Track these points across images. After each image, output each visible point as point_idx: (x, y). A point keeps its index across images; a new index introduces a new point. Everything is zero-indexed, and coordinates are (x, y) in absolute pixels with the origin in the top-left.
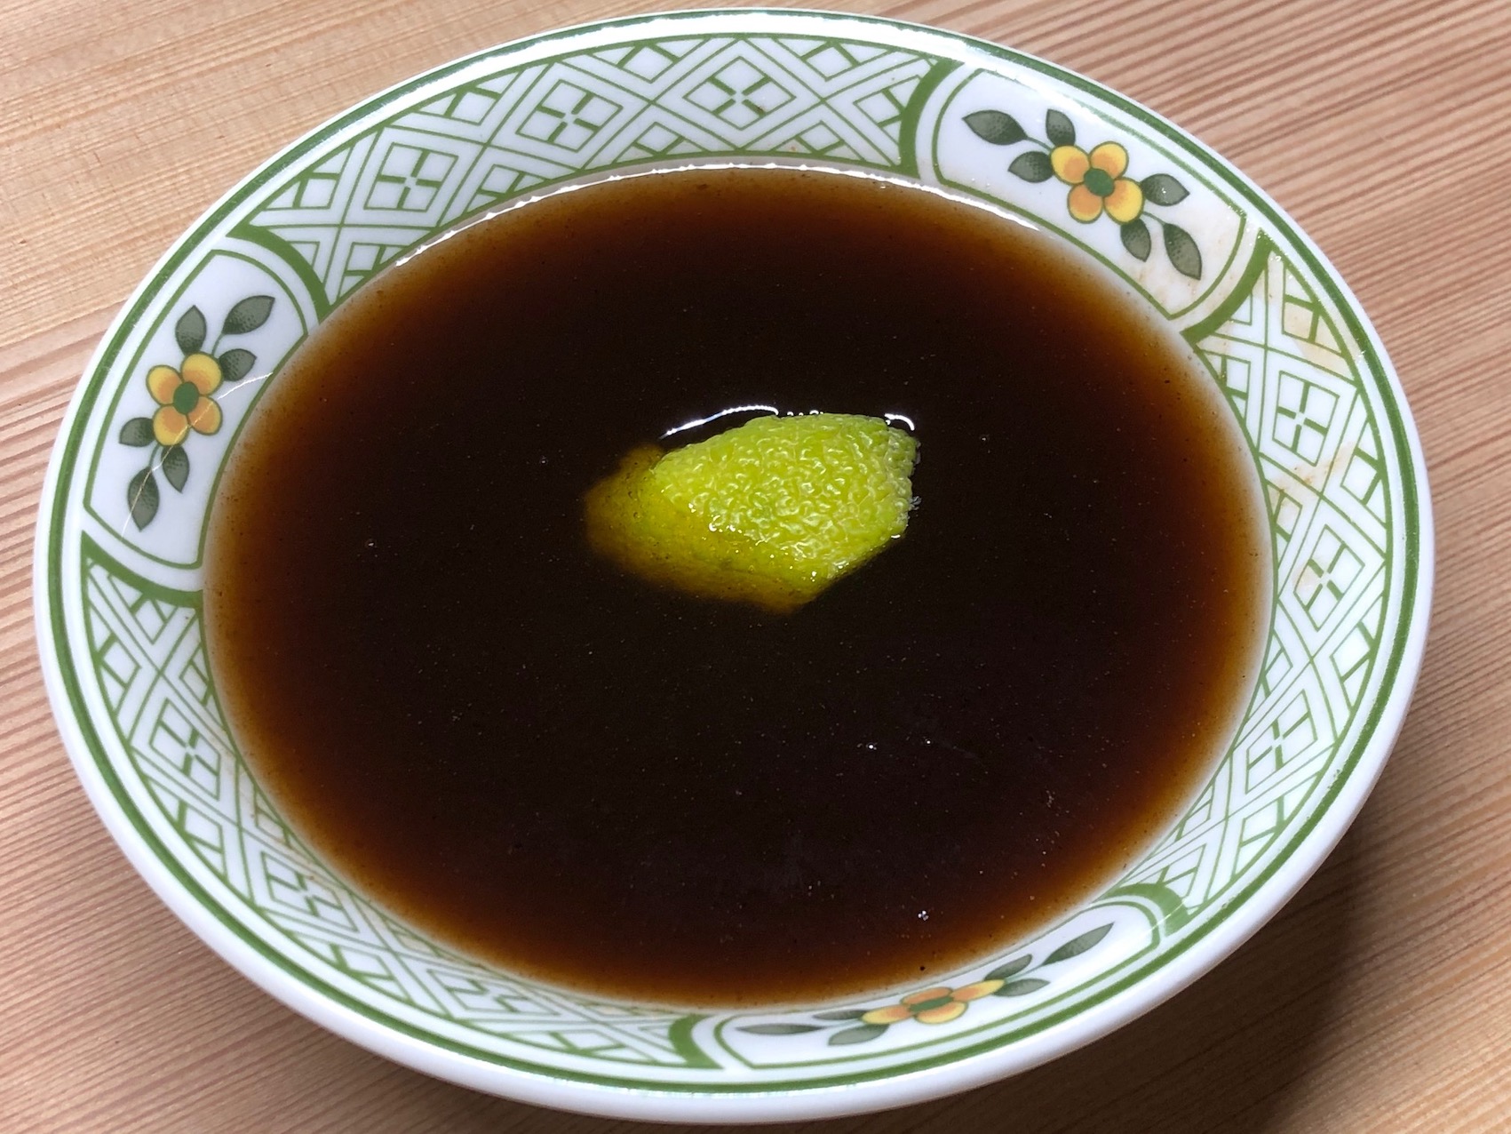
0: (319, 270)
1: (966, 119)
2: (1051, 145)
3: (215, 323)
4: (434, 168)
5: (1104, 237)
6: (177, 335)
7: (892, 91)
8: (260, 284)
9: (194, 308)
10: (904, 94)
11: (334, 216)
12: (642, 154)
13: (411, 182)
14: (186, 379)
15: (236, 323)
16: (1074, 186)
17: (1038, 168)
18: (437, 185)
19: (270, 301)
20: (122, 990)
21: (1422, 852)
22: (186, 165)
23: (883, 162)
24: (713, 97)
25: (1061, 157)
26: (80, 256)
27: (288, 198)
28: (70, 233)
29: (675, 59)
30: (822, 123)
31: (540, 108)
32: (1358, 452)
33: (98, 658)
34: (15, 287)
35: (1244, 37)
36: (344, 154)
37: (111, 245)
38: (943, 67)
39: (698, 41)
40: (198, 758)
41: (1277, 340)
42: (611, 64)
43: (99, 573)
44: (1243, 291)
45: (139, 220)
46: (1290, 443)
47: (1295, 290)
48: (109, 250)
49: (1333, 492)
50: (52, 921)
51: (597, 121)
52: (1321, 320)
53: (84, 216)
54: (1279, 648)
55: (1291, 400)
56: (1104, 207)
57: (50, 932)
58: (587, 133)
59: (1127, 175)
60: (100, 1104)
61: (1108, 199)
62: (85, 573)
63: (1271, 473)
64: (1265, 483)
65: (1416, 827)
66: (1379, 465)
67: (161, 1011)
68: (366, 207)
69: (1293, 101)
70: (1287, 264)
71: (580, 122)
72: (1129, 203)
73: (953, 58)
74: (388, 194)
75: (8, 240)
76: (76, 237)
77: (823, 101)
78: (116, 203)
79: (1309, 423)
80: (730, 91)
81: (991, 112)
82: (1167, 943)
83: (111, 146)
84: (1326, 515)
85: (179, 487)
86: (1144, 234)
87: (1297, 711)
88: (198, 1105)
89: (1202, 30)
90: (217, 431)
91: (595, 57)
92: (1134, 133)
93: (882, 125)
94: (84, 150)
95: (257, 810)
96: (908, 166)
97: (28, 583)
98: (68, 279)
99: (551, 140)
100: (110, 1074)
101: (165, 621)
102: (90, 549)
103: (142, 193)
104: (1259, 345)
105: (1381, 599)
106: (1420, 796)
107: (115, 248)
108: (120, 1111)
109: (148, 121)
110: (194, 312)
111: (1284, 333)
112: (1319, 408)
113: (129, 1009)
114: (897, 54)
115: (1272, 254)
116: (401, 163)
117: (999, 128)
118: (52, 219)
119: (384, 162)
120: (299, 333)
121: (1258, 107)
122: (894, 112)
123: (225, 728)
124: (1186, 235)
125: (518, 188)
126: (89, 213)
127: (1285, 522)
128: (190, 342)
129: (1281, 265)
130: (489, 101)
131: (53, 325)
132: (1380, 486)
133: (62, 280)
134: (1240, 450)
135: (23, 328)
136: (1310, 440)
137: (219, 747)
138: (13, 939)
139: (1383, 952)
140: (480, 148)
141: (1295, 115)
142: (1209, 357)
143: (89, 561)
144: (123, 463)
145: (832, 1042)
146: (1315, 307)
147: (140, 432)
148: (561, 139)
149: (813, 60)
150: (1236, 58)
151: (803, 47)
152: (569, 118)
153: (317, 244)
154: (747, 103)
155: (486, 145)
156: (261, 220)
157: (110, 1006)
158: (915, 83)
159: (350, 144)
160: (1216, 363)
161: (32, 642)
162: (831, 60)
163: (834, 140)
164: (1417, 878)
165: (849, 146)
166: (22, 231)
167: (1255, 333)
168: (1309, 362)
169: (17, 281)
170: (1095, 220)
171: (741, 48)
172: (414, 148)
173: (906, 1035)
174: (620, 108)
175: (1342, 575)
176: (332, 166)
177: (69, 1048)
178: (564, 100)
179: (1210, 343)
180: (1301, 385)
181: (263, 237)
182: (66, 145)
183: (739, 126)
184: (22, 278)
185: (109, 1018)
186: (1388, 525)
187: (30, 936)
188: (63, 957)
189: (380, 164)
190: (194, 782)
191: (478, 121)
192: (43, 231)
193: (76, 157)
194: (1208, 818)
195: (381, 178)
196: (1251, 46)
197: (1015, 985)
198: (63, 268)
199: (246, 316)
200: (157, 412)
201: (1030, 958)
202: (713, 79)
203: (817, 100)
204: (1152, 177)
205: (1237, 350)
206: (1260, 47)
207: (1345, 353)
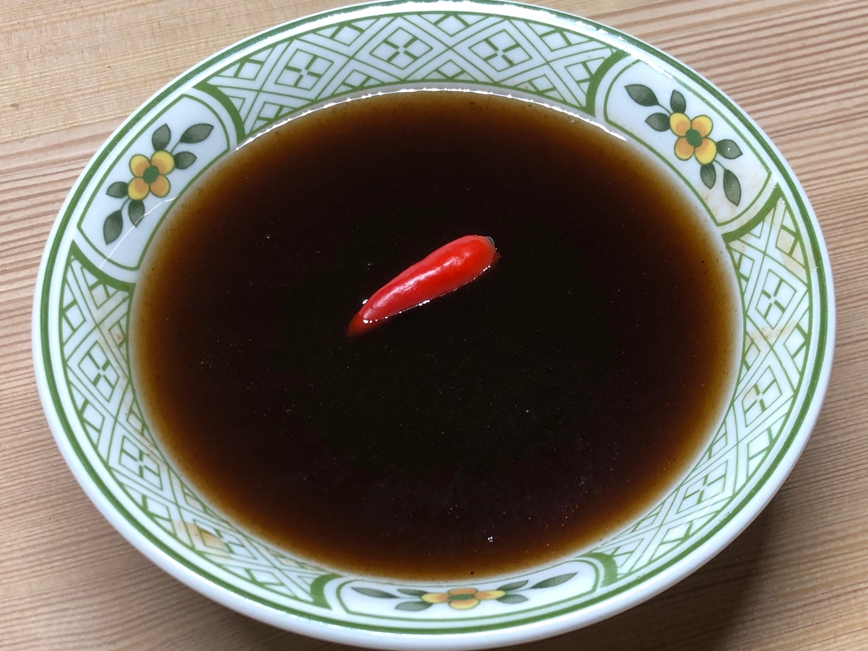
0: (243, 114)
1: (626, 87)
2: (671, 111)
3: (176, 135)
4: (318, 67)
5: (691, 170)
6: (153, 139)
7: (588, 64)
8: (206, 117)
9: (166, 125)
10: (594, 67)
11: (256, 85)
12: (440, 77)
13: (304, 72)
14: (153, 164)
15: (188, 137)
16: (680, 137)
17: (661, 123)
18: (319, 76)
19: (211, 127)
20: (59, 491)
21: (798, 564)
22: (207, 38)
23: (575, 103)
24: (485, 50)
25: (675, 119)
26: (137, 80)
27: (231, 71)
28: (135, 66)
29: (467, 26)
30: (545, 75)
31: (386, 41)
32: (798, 327)
33: (62, 312)
34: (98, 92)
35: (828, 60)
36: (268, 51)
37: (155, 77)
38: (619, 55)
39: (481, 17)
40: (105, 377)
41: (772, 251)
42: (430, 22)
43: (76, 265)
44: (759, 218)
45: (173, 66)
46: (764, 313)
47: (789, 223)
48: (154, 80)
49: (778, 347)
50: (33, 445)
51: (417, 54)
52: (798, 244)
53: (144, 58)
54: (724, 432)
55: (771, 288)
56: (694, 153)
57: (30, 452)
58: (410, 60)
59: (710, 136)
60: (32, 551)
61: (697, 149)
62: (68, 264)
63: (750, 328)
64: (746, 333)
65: (799, 549)
66: (807, 337)
67: (76, 507)
68: (276, 83)
69: (847, 104)
70: (788, 207)
71: (407, 53)
72: (708, 153)
73: (626, 51)
74: (291, 77)
75: (101, 65)
76: (137, 69)
77: (548, 63)
78: (163, 53)
79: (777, 303)
80: (496, 49)
81: (641, 86)
82: (600, 591)
83: (168, 21)
84: (771, 360)
85: (136, 222)
86: (713, 173)
87: (720, 472)
88: (83, 562)
89: (805, 52)
90: (165, 196)
91: (422, 17)
92: (719, 113)
93: (578, 82)
94: (154, 21)
95: (131, 411)
96: (589, 109)
97: (38, 265)
98: (128, 92)
99: (389, 60)
100: (42, 535)
101: (109, 297)
102: (75, 250)
103: (178, 50)
104: (761, 251)
105: (785, 416)
106: (806, 532)
107: (157, 79)
108: (42, 556)
109: (191, 10)
110: (165, 127)
111: (777, 247)
112: (784, 296)
113: (60, 502)
114: (594, 43)
115: (781, 199)
116: (301, 61)
117: (644, 96)
118: (127, 57)
119: (290, 59)
120: (225, 147)
121: (825, 103)
122: (587, 76)
123: (128, 362)
124: (736, 179)
125: (366, 85)
126: (148, 57)
127: (750, 359)
128: (159, 144)
129: (784, 206)
130: (357, 33)
131: (113, 117)
132: (804, 349)
133: (124, 92)
134: (736, 311)
135: (97, 116)
136: (775, 313)
137: (120, 372)
138: (10, 452)
139: (759, 618)
140: (347, 59)
141: (847, 113)
142: (733, 252)
143: (72, 257)
144: (106, 205)
145: (398, 607)
146: (797, 235)
147: (120, 190)
148: (394, 61)
149: (546, 38)
150: (820, 72)
151: (542, 30)
152: (401, 50)
153: (244, 99)
154: (504, 57)
155: (351, 58)
156: (214, 82)
157: (51, 498)
158: (602, 61)
159: (273, 46)
160: (737, 256)
161: (31, 297)
162: (556, 40)
163: (550, 86)
164: (792, 579)
165: (558, 92)
166: (110, 61)
167: (760, 244)
168: (785, 267)
169: (100, 89)
170: (688, 159)
171: (506, 25)
172: (310, 54)
173: (440, 612)
174: (431, 48)
175: (769, 398)
176: (260, 57)
177: (24, 516)
178: (400, 39)
179: (735, 244)
180: (778, 280)
181: (214, 91)
182: (145, 16)
183: (497, 69)
184: (104, 87)
185: (49, 505)
186: (802, 374)
187: (20, 452)
188: (34, 466)
189: (288, 59)
190: (98, 390)
191: (348, 44)
192: (121, 63)
193: (147, 24)
194: (652, 523)
195: (287, 67)
196: (831, 67)
197: (510, 596)
198: (126, 85)
199: (193, 135)
200: (132, 180)
201: (527, 582)
202: (487, 40)
203: (544, 62)
204: (724, 140)
205: (749, 252)
206: (837, 68)
207: (806, 267)
